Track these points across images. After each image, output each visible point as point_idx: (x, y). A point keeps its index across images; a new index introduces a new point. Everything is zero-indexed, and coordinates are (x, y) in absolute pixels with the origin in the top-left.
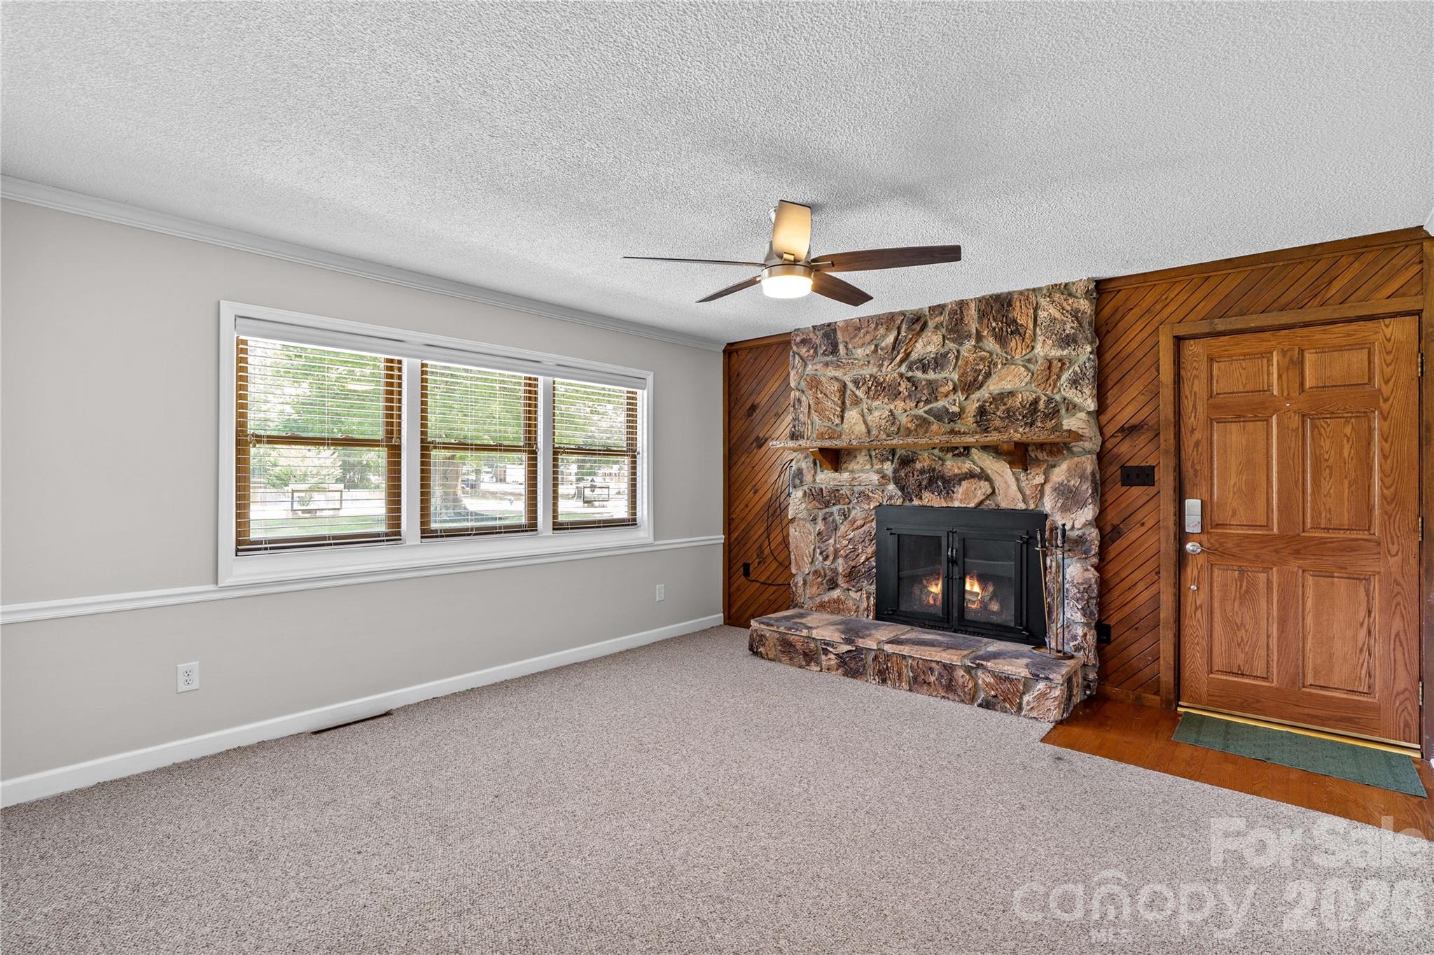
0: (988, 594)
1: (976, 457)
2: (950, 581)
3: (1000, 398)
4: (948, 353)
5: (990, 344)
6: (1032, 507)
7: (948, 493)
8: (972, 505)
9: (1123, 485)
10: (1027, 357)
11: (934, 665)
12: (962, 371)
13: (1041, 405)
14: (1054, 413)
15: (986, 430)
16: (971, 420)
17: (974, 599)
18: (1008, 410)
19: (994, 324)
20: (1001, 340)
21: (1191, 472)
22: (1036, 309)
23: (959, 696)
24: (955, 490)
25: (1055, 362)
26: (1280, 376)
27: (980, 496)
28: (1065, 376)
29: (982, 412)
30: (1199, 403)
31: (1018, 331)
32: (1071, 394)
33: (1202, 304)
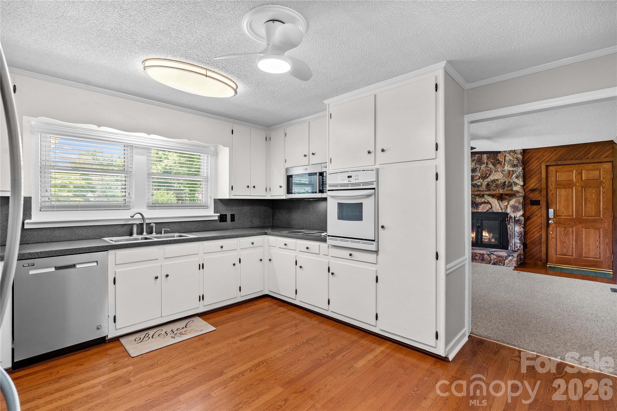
0: (491, 237)
1: (486, 198)
2: (478, 233)
3: (494, 181)
4: (477, 168)
5: (491, 166)
6: (504, 211)
7: (477, 208)
8: (485, 211)
9: (531, 205)
10: (502, 170)
11: (477, 254)
12: (481, 173)
13: (507, 183)
14: (510, 185)
15: (489, 190)
16: (484, 187)
17: (486, 238)
18: (496, 185)
19: (492, 160)
20: (494, 165)
21: (551, 202)
22: (505, 157)
23: (486, 262)
24: (479, 207)
25: (511, 172)
26: (576, 177)
27: (487, 208)
28: (514, 175)
29: (488, 185)
30: (553, 183)
31: (500, 163)
32: (516, 180)
33: (554, 157)
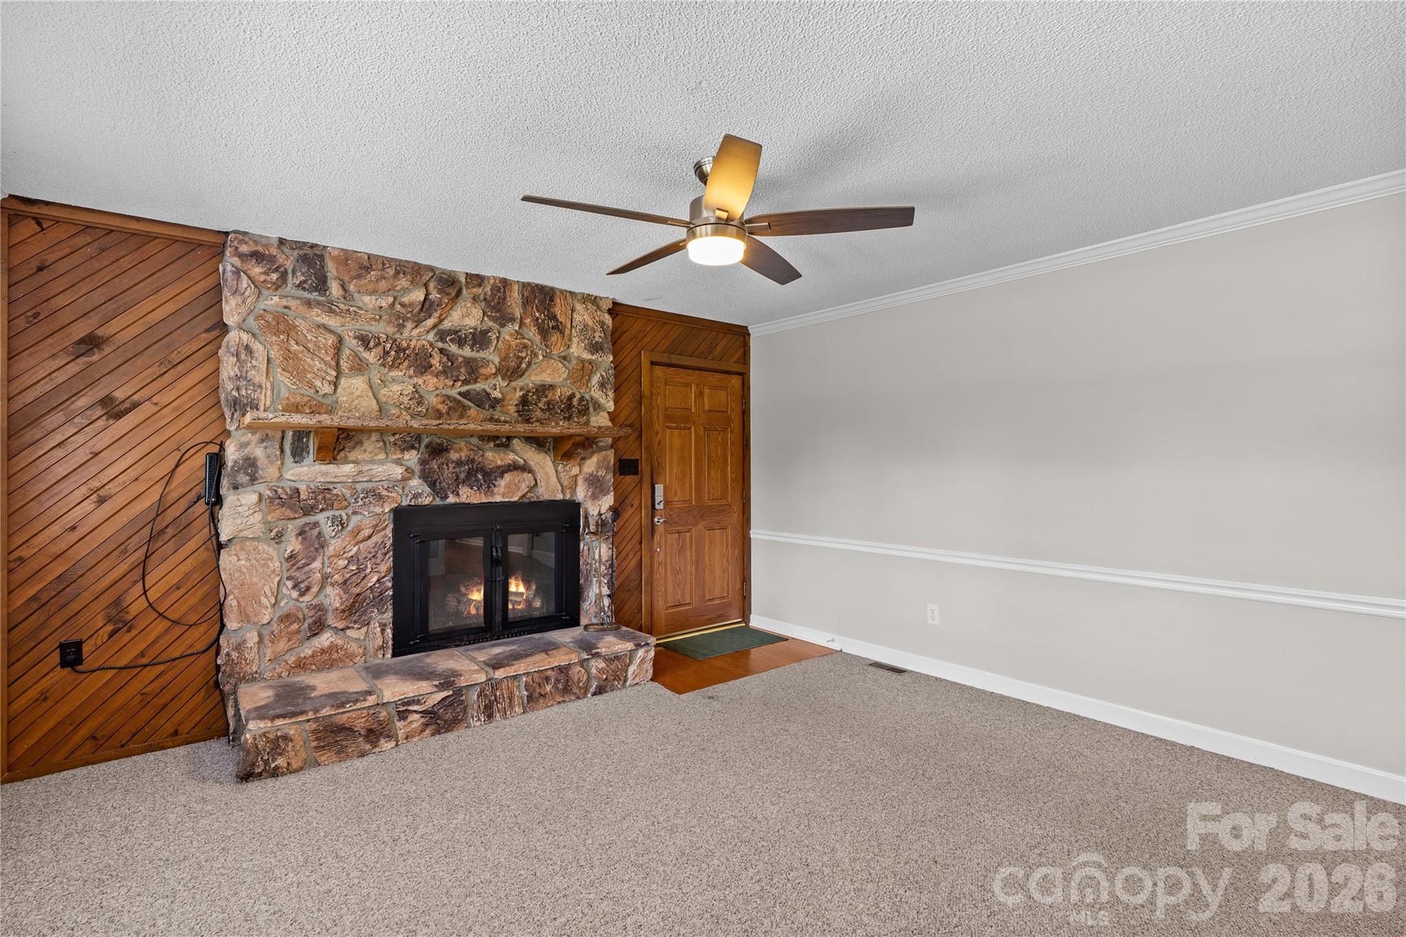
0: (531, 593)
1: (518, 448)
2: (494, 584)
3: (543, 389)
4: (488, 331)
5: (532, 333)
6: (568, 497)
7: (489, 487)
8: (515, 499)
9: (620, 475)
10: (563, 354)
11: (549, 673)
12: (503, 355)
13: (575, 402)
14: (584, 412)
15: (528, 421)
16: (512, 409)
17: (519, 599)
18: (548, 403)
19: (537, 314)
20: (544, 333)
21: (656, 464)
22: (573, 311)
23: (575, 694)
24: (497, 483)
25: (587, 364)
26: (695, 400)
27: (524, 488)
28: (595, 379)
29: (524, 401)
30: (660, 413)
31: (558, 327)
32: (597, 394)
33: (663, 341)
